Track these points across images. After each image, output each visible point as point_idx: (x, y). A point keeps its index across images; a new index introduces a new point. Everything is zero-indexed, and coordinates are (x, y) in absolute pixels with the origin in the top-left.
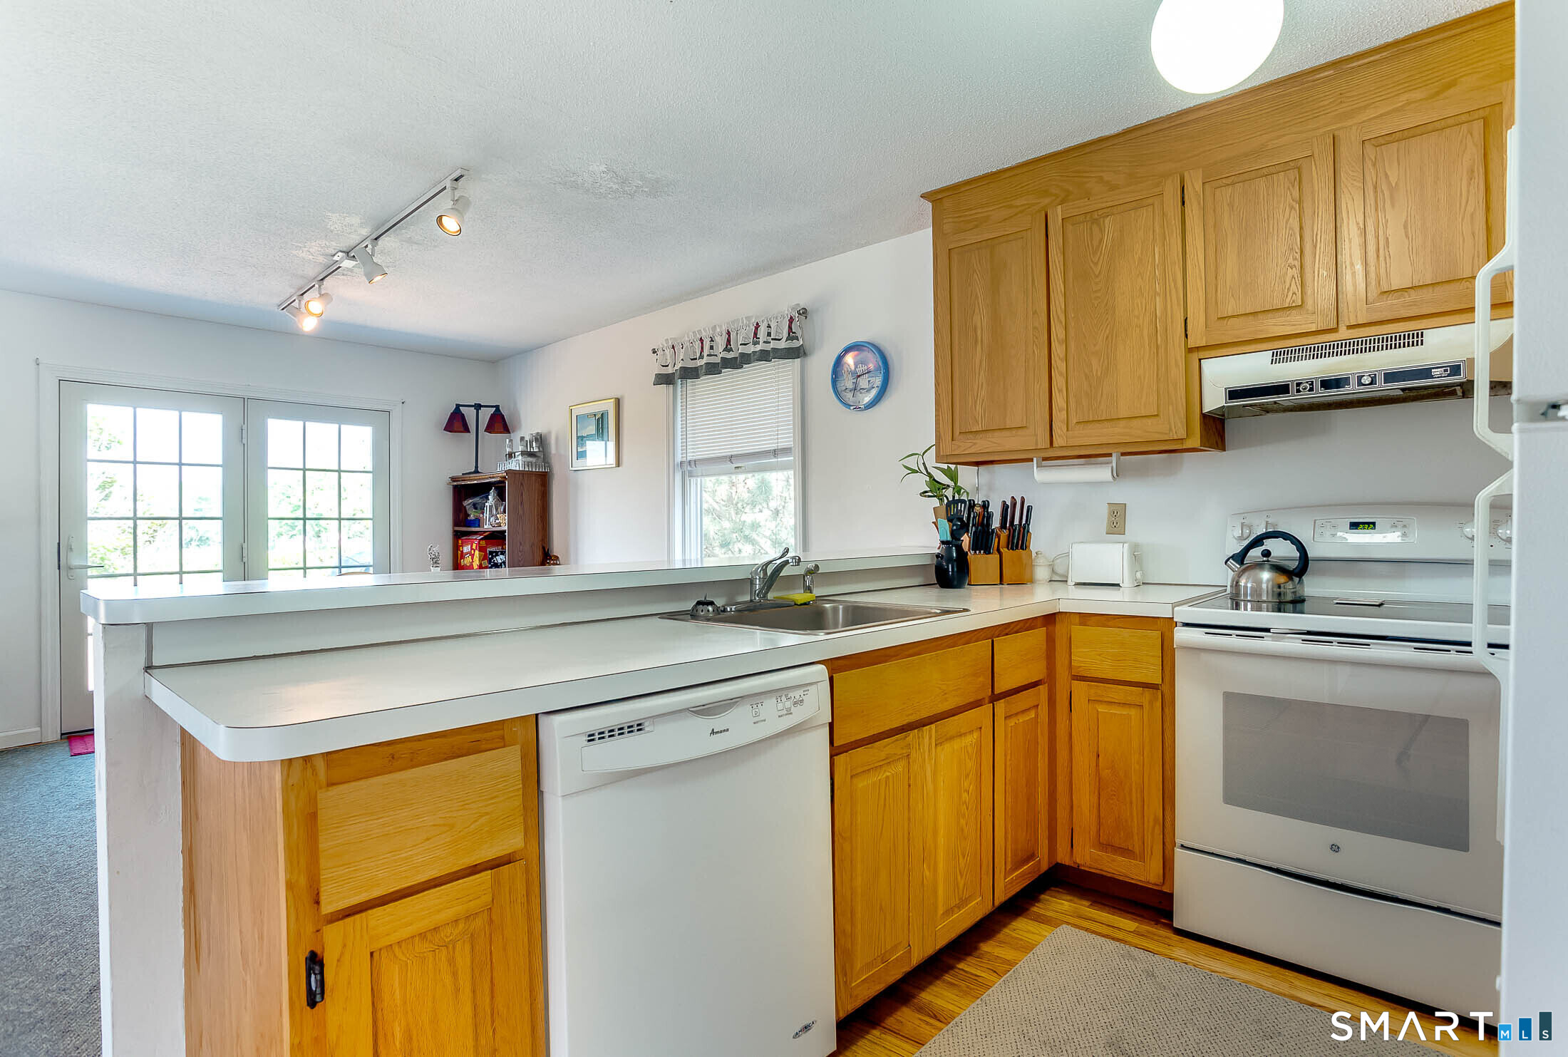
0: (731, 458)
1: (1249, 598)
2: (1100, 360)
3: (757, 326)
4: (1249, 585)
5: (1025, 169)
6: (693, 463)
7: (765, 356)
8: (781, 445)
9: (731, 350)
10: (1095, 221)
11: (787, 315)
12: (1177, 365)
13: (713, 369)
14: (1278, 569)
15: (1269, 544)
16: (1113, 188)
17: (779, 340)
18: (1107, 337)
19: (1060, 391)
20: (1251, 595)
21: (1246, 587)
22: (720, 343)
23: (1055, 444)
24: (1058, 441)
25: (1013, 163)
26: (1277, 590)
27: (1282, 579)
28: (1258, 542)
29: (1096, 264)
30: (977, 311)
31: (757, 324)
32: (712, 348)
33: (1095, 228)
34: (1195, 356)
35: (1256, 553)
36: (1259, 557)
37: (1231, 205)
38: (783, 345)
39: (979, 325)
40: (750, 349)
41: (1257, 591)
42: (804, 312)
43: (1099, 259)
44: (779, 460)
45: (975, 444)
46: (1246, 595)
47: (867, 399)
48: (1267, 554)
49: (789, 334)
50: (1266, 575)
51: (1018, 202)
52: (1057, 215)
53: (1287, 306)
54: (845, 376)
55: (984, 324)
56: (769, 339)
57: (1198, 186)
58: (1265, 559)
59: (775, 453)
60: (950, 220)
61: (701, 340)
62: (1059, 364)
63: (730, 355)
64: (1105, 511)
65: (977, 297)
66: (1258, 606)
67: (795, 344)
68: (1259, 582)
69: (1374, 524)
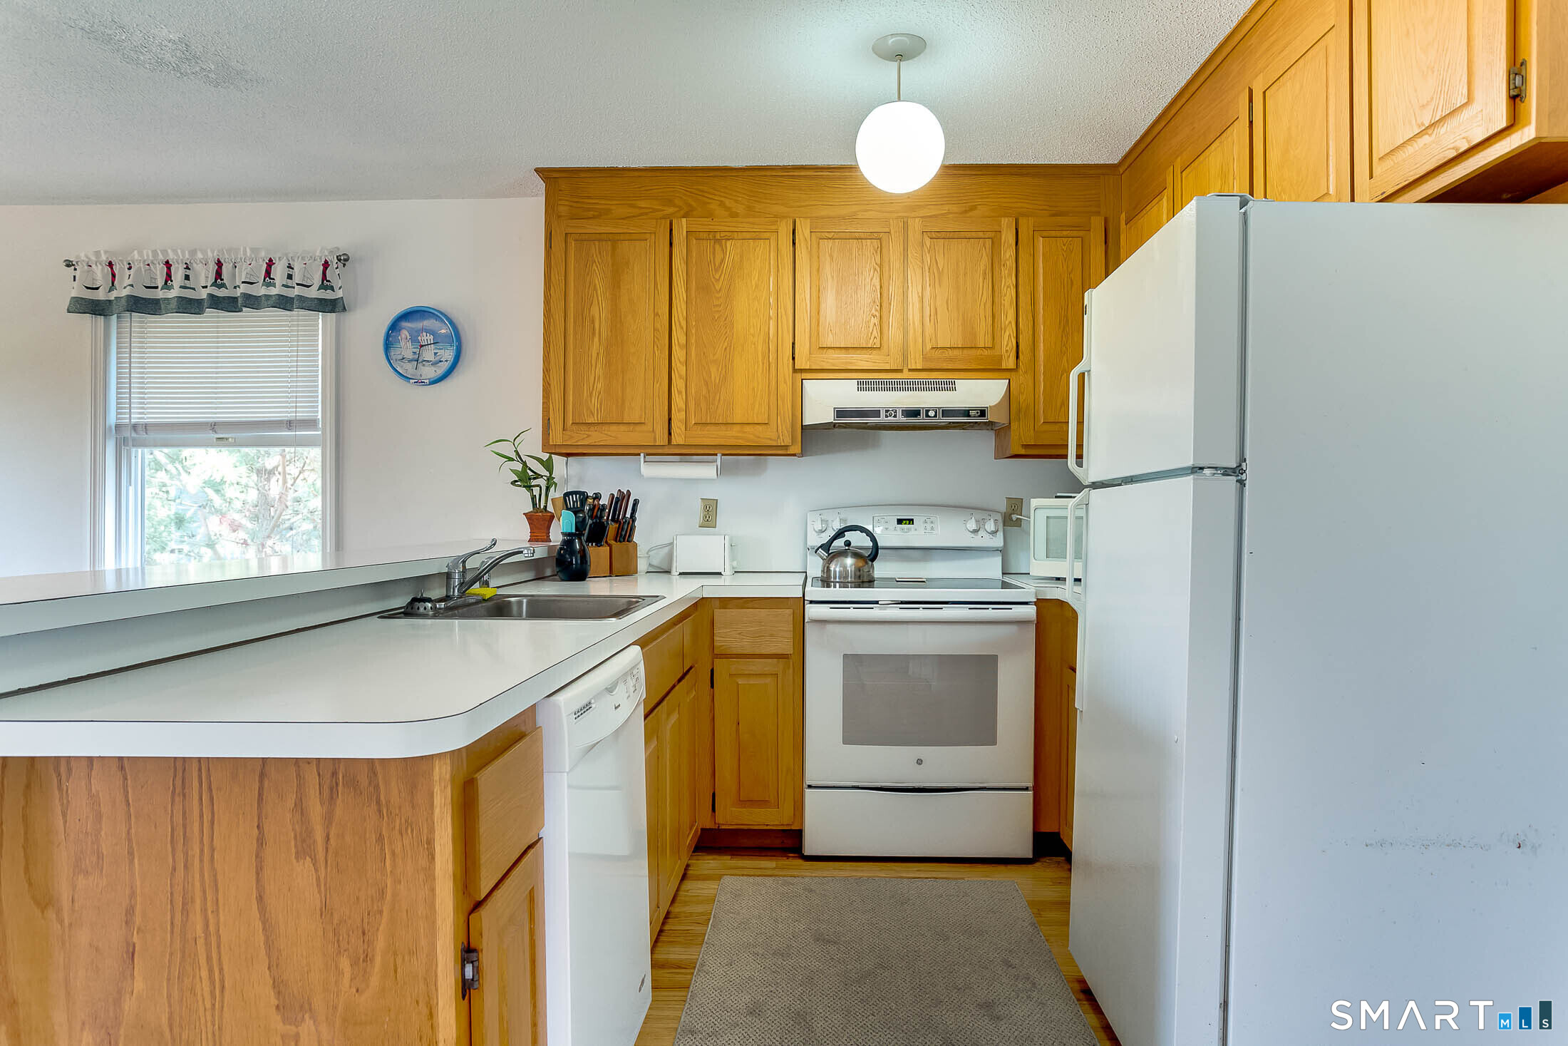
0: (214, 426)
1: (837, 580)
2: (718, 370)
3: (270, 263)
4: (838, 569)
5: (650, 174)
6: (140, 428)
7: (284, 303)
8: (300, 416)
9: (223, 286)
10: (717, 241)
11: (321, 258)
12: (785, 382)
13: (190, 306)
14: (856, 555)
15: (849, 536)
16: (734, 215)
17: (308, 286)
18: (726, 349)
19: (680, 392)
20: (839, 578)
21: (835, 572)
22: (204, 275)
23: (674, 442)
24: (677, 439)
25: (642, 165)
26: (858, 573)
27: (861, 564)
28: (840, 534)
29: (718, 280)
30: (595, 302)
31: (271, 260)
32: (187, 277)
33: (717, 247)
34: (799, 376)
35: (839, 543)
36: (842, 547)
37: (831, 256)
38: (313, 293)
39: (597, 317)
40: (260, 290)
41: (844, 574)
42: (344, 260)
43: (720, 277)
44: (297, 433)
45: (589, 436)
46: (835, 578)
47: (429, 372)
48: (848, 543)
49: (323, 282)
50: (849, 561)
51: (642, 204)
52: (682, 227)
53: (870, 346)
54: (402, 344)
55: (603, 316)
56: (290, 283)
57: (807, 232)
58: (847, 548)
59: (290, 424)
60: (567, 203)
61: (168, 264)
62: (679, 368)
63: (221, 293)
64: (698, 506)
65: (595, 289)
66: (844, 585)
67: (328, 295)
68: (845, 567)
69: (912, 520)
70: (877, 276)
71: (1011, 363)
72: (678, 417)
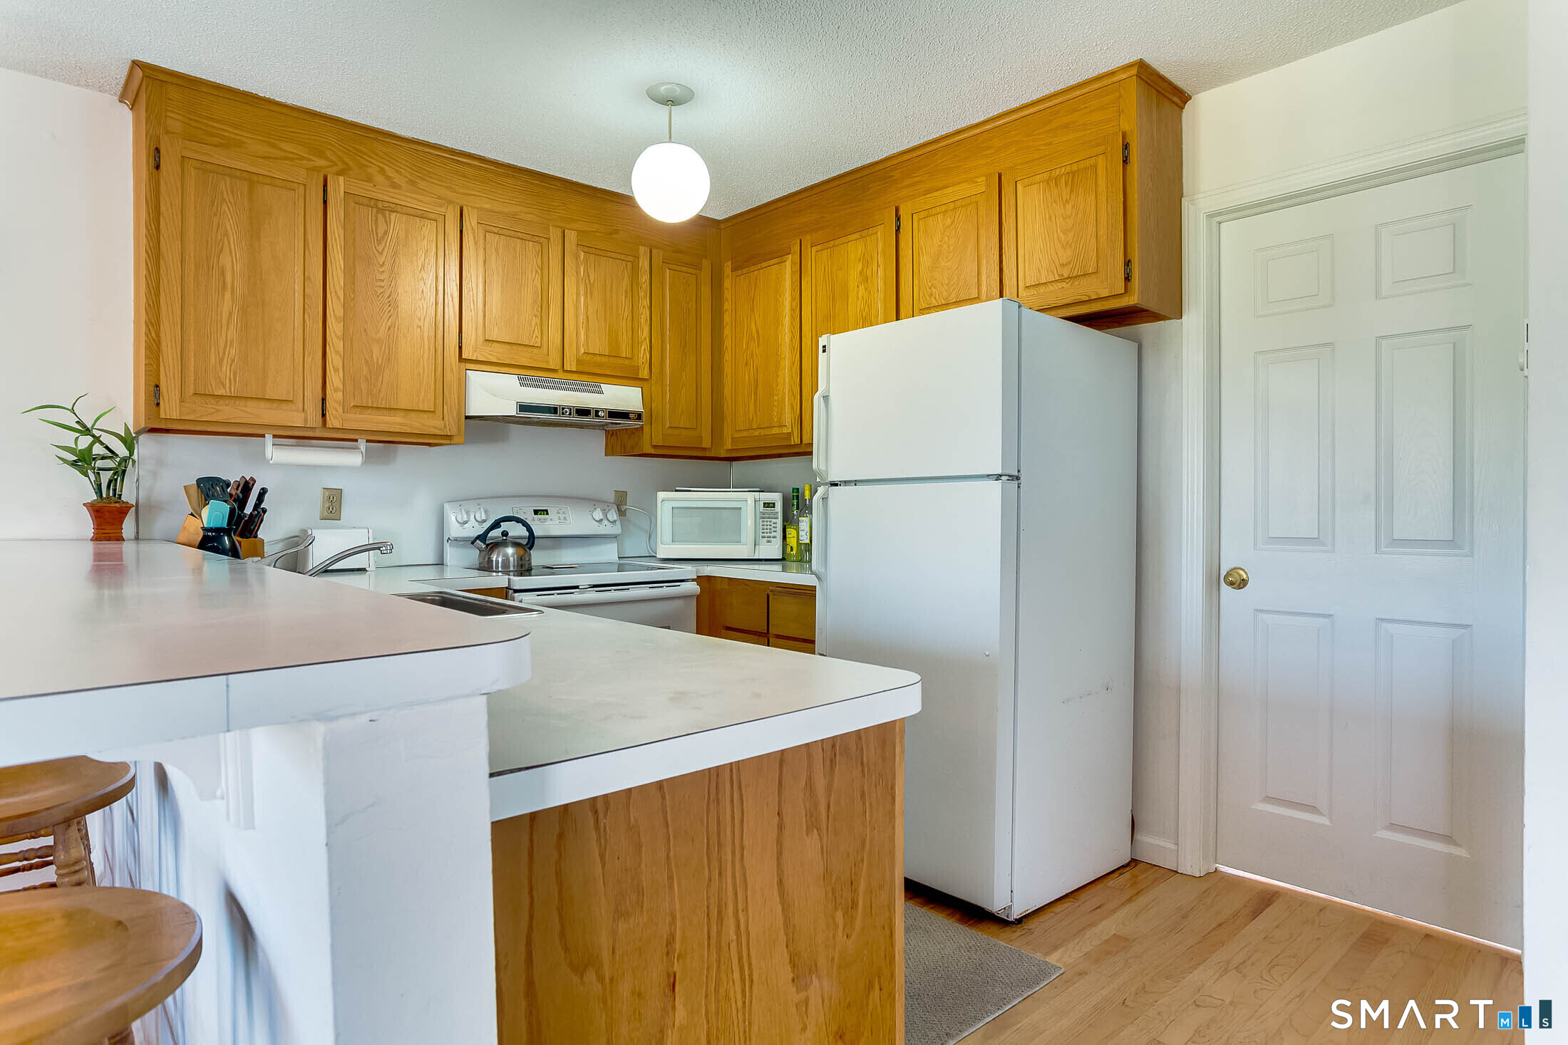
1: (500, 569)
2: (381, 349)
4: (500, 560)
5: (295, 114)
10: (381, 211)
12: (452, 370)
14: (516, 545)
15: (505, 526)
16: (395, 186)
18: (389, 328)
19: (336, 370)
20: (502, 567)
21: (497, 562)
23: (329, 425)
24: (332, 422)
25: (290, 102)
26: (520, 563)
27: (521, 552)
28: (496, 525)
29: (381, 253)
30: (226, 249)
33: (380, 216)
34: (463, 364)
35: (496, 533)
36: (500, 538)
37: (496, 250)
39: (228, 267)
41: (506, 563)
43: (383, 249)
45: (218, 411)
46: (497, 567)
48: (505, 534)
50: (510, 551)
51: (283, 145)
52: (338, 187)
53: (532, 344)
55: (238, 268)
57: (474, 223)
58: (504, 538)
60: (181, 118)
62: (335, 344)
64: (320, 494)
65: (226, 234)
66: (506, 572)
68: (506, 556)
69: (547, 511)
70: (538, 277)
71: (644, 373)
72: (334, 397)
